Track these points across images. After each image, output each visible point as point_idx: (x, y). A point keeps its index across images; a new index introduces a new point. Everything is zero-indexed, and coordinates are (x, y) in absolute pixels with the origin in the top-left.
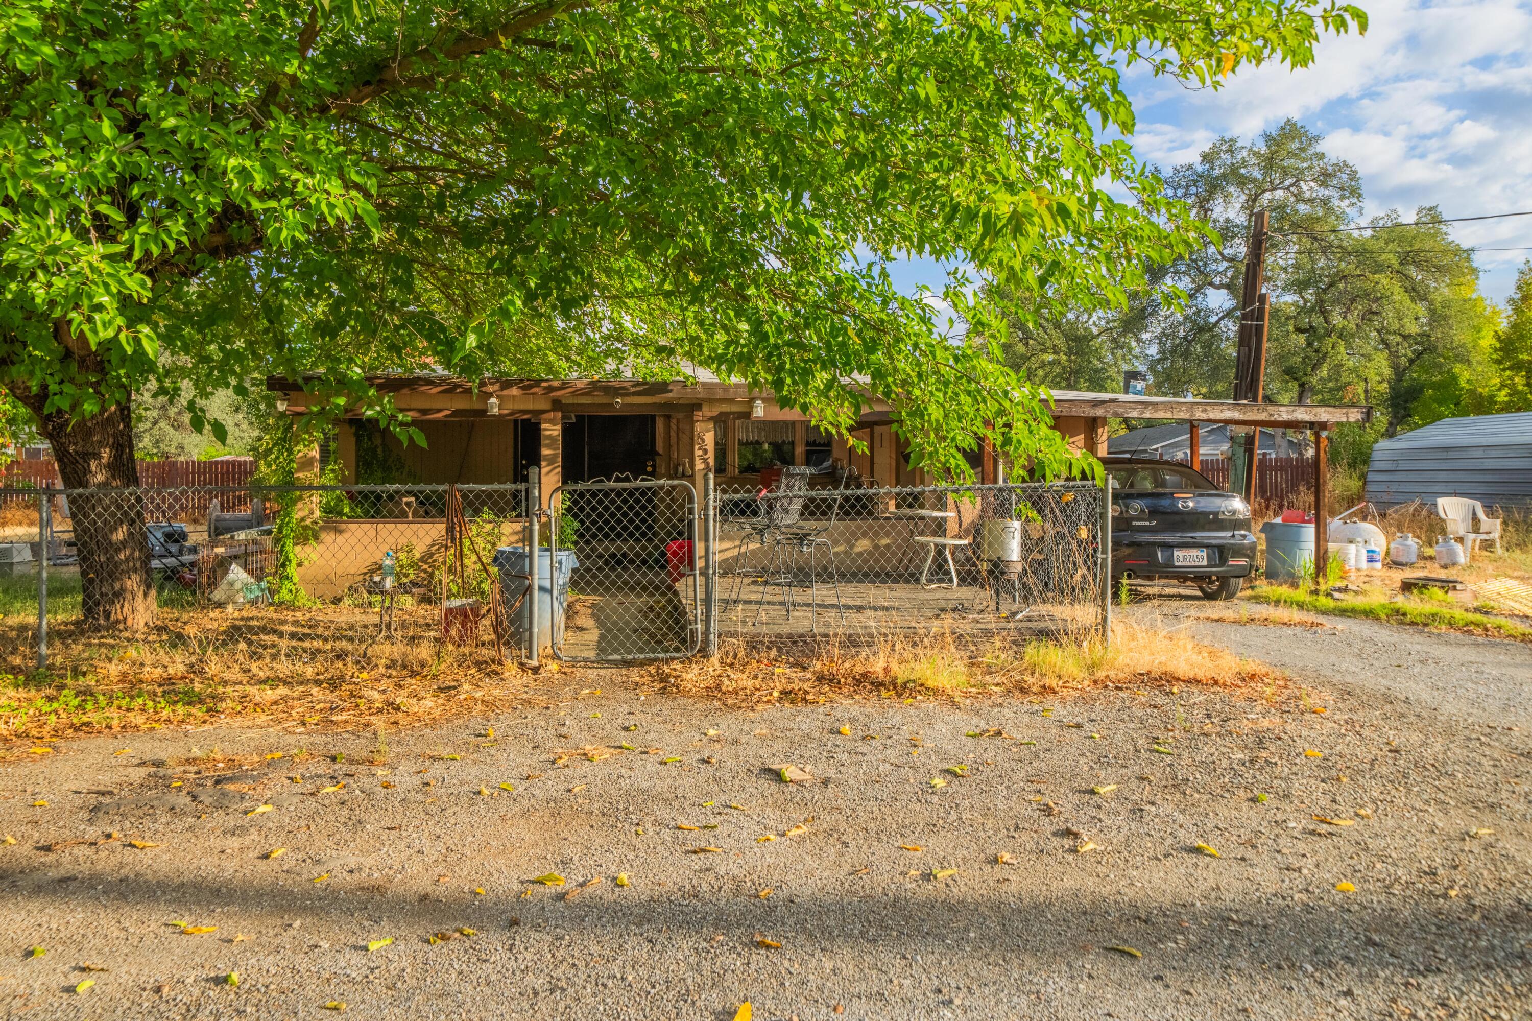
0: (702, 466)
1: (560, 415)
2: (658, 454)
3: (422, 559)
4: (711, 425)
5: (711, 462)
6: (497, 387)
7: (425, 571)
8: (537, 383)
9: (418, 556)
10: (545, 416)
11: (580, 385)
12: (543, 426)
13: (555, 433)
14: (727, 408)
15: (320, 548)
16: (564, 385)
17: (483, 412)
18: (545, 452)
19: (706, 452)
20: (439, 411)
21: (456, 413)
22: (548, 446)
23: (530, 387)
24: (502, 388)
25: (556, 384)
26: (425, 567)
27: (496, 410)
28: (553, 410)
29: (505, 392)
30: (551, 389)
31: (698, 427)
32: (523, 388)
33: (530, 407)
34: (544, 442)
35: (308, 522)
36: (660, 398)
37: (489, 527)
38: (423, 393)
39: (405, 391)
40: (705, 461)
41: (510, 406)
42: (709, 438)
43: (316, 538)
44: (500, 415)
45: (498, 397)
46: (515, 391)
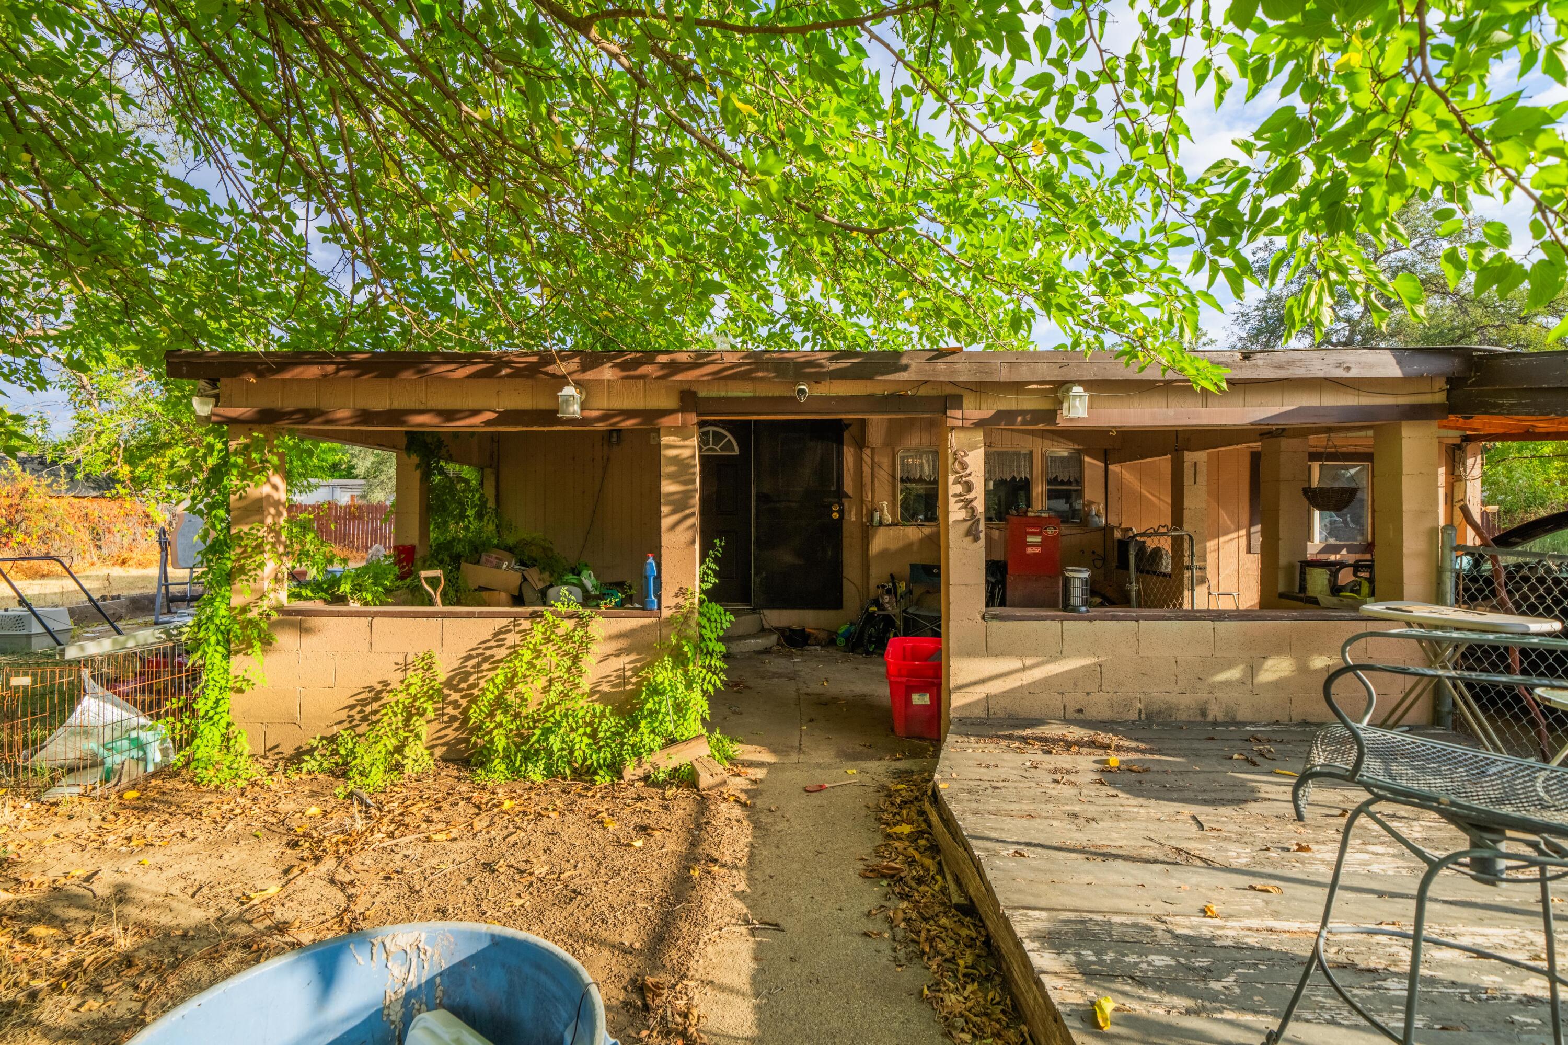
0: (962, 514)
1: (693, 418)
2: (848, 497)
3: (448, 684)
4: (979, 436)
5: (980, 506)
6: (574, 365)
7: (456, 704)
8: (649, 356)
9: (442, 677)
10: (666, 421)
11: (730, 359)
12: (665, 440)
13: (686, 453)
14: (1009, 403)
15: (273, 659)
16: (701, 358)
17: (550, 416)
18: (668, 487)
19: (969, 487)
20: (475, 412)
21: (507, 417)
22: (673, 477)
23: (637, 363)
24: (584, 368)
25: (683, 357)
26: (455, 696)
27: (574, 410)
28: (683, 409)
29: (590, 375)
30: (675, 367)
31: (954, 440)
32: (623, 366)
33: (639, 403)
34: (666, 469)
35: (254, 615)
36: (881, 385)
37: (567, 625)
38: (440, 378)
39: (408, 375)
40: (968, 505)
41: (603, 403)
42: (976, 461)
43: (267, 642)
44: (584, 421)
45: (578, 384)
46: (607, 372)
